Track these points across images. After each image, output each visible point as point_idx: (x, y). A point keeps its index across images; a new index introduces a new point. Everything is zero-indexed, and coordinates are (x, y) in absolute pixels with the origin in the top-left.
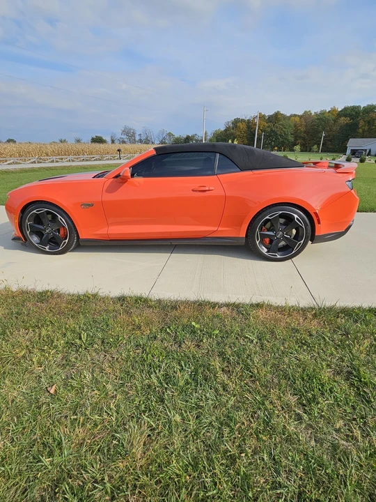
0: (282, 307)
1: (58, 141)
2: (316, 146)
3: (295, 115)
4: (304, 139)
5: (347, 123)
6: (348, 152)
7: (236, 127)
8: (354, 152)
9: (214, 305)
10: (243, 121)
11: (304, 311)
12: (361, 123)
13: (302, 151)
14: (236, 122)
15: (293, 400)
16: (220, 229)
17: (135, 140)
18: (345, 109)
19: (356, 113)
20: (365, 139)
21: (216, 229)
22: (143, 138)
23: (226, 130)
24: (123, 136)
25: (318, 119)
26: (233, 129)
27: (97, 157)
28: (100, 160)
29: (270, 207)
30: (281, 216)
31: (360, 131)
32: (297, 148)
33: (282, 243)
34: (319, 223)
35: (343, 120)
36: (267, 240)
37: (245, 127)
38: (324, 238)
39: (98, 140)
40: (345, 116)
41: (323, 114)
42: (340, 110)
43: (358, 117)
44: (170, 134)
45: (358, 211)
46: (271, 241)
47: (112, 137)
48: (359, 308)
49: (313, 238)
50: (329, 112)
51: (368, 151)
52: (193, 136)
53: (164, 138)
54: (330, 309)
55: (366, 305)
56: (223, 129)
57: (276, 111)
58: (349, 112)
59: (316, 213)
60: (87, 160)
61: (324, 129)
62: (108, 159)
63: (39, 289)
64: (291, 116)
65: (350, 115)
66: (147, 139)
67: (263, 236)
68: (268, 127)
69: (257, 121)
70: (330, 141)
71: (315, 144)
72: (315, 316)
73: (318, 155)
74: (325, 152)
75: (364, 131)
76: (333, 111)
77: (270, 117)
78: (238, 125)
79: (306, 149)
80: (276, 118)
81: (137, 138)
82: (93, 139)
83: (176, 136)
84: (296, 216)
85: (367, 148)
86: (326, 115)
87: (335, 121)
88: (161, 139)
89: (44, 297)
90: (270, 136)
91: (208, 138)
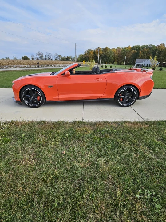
0: (133, 122)
1: (5, 58)
2: (123, 62)
3: (114, 49)
4: (118, 59)
5: (135, 53)
6: (136, 65)
7: (89, 53)
8: (138, 65)
9: (109, 123)
10: (92, 51)
11: (142, 123)
12: (141, 53)
13: (117, 64)
14: (89, 51)
15: (148, 149)
16: (104, 95)
17: (43, 58)
18: (134, 47)
19: (138, 48)
20: (142, 60)
21: (102, 95)
22: (47, 57)
23: (85, 54)
24: (37, 56)
25: (123, 51)
26: (88, 54)
27: (27, 66)
28: (29, 67)
29: (123, 86)
30: (127, 90)
31: (140, 56)
32: (116, 63)
33: (127, 100)
34: (141, 92)
35: (133, 51)
36: (122, 99)
37: (93, 53)
38: (142, 98)
39: (25, 58)
40: (134, 50)
41: (125, 48)
42: (132, 47)
43: (139, 50)
44: (59, 56)
45: (154, 88)
46: (123, 100)
47: (32, 57)
48: (160, 121)
49: (138, 98)
50: (128, 48)
51: (143, 64)
52: (70, 57)
53: (57, 58)
54: (150, 122)
55: (161, 120)
56: (83, 54)
57: (106, 47)
58: (135, 48)
59: (140, 88)
60: (23, 68)
61: (126, 55)
62: (33, 67)
63: (38, 120)
64: (112, 49)
65: (136, 49)
66: (49, 58)
67: (121, 97)
68: (103, 53)
69: (98, 51)
70: (129, 60)
71: (122, 61)
72: (146, 124)
73: (123, 66)
74: (126, 65)
75: (142, 56)
76: (129, 47)
77: (103, 49)
78: (90, 52)
79: (119, 63)
80: (106, 49)
81: (44, 57)
82: (23, 57)
83: (62, 57)
84: (133, 90)
85: (143, 63)
86: (127, 49)
87: (130, 51)
88: (55, 58)
89: (41, 123)
90: (104, 58)
91: (77, 58)
